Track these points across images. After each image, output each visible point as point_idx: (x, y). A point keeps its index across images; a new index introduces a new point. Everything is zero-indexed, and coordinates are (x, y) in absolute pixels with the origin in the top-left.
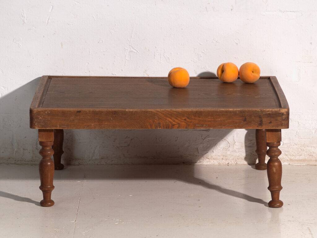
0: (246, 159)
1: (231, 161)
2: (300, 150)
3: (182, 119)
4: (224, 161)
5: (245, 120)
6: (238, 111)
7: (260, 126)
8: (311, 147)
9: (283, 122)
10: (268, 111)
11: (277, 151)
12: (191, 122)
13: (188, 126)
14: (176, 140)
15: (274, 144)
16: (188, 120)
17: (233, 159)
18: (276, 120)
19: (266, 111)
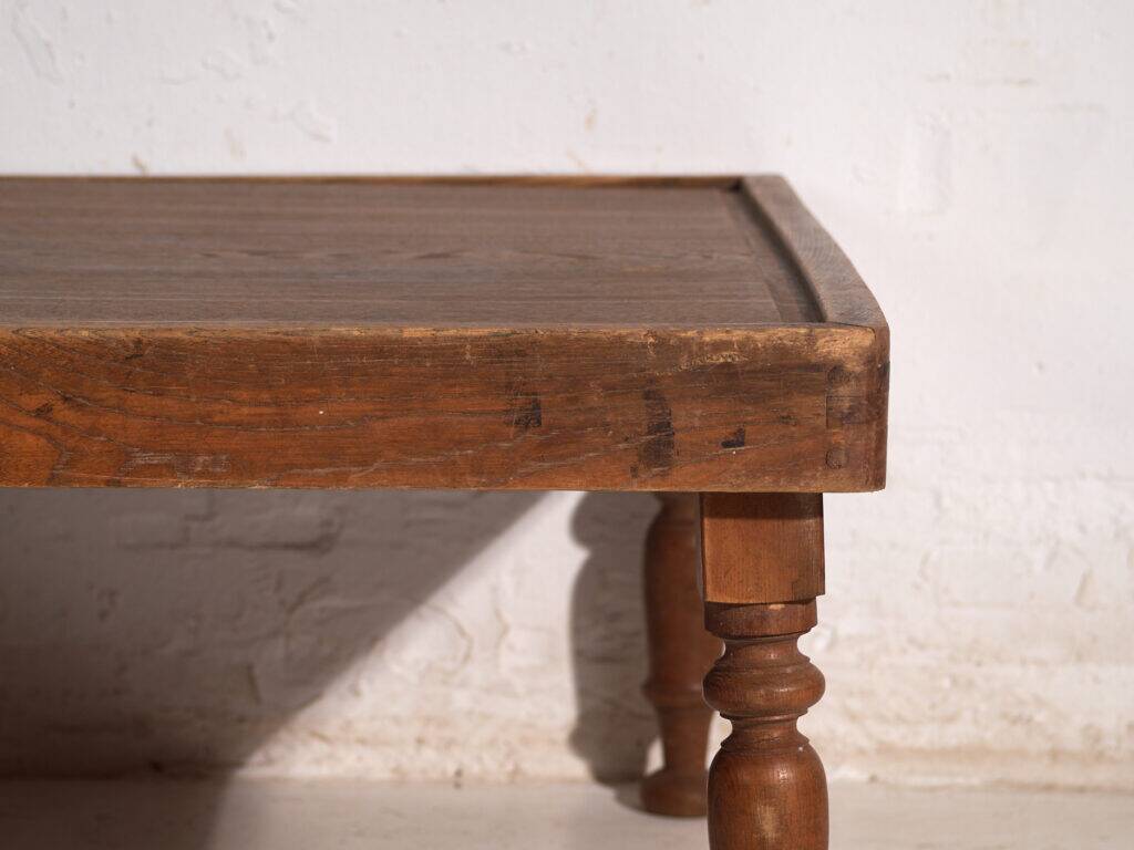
0: (581, 740)
1: (480, 759)
2: (946, 683)
3: (20, 409)
4: (429, 754)
5: (531, 418)
6: (476, 341)
7: (649, 466)
8: (1023, 662)
9: (840, 437)
10: (718, 346)
11: (789, 670)
12: (93, 431)
13: (70, 464)
14: (103, 615)
15: (763, 618)
16: (64, 413)
17: (492, 743)
18: (785, 420)
19: (701, 345)
